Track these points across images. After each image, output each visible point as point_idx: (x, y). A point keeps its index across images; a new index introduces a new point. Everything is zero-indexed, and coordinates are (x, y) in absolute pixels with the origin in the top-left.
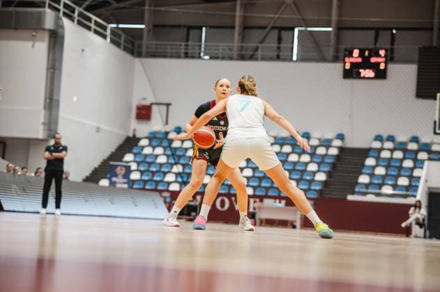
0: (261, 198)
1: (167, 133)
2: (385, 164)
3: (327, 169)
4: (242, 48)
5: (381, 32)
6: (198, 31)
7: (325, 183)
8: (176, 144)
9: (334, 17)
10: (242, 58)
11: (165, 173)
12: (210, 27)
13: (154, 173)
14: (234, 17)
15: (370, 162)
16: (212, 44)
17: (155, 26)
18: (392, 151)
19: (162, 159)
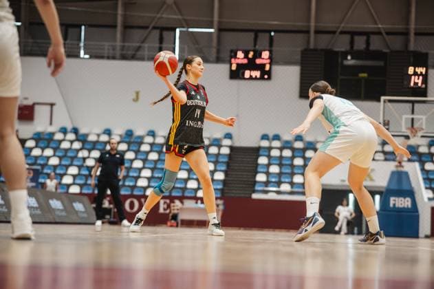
1: (53, 134)
2: (278, 162)
3: (224, 168)
4: (123, 48)
5: (260, 35)
6: (76, 30)
7: (224, 182)
8: (65, 145)
9: (216, 18)
10: (124, 57)
11: (62, 176)
12: (89, 26)
14: (116, 15)
15: (263, 160)
16: (92, 43)
17: (31, 24)
18: (281, 149)
19: (54, 161)
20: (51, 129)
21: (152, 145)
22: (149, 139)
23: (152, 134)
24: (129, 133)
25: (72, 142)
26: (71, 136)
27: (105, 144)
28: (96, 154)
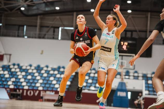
0: (45, 91)
2: (92, 78)
3: (71, 80)
7: (70, 86)
8: (13, 70)
10: (40, 38)
11: (8, 81)
13: (3, 81)
15: (87, 78)
18: (94, 74)
19: (7, 76)
20: (10, 64)
21: (46, 71)
22: (45, 69)
23: (47, 67)
24: (39, 66)
25: (16, 69)
26: (16, 67)
27: (28, 70)
28: (24, 73)
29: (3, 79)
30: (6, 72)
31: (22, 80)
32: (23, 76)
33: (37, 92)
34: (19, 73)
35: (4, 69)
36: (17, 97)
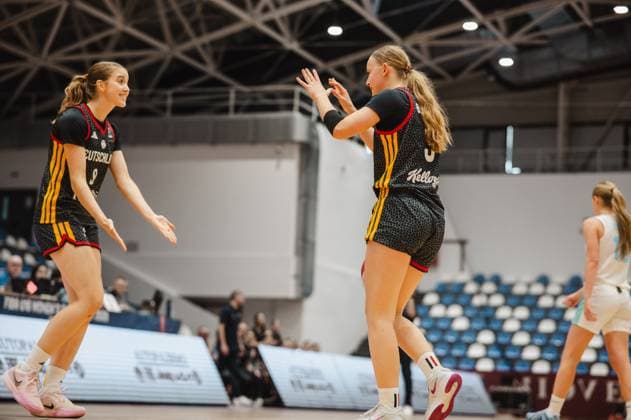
1: (463, 285)
4: (568, 155)
6: (500, 134)
8: (478, 301)
10: (570, 168)
11: (468, 345)
13: (451, 345)
14: (555, 109)
19: (461, 324)
20: (463, 277)
24: (577, 282)
25: (489, 296)
26: (489, 287)
27: (537, 297)
28: (522, 313)
29: (451, 338)
30: (455, 311)
31: (521, 339)
32: (522, 322)
33: (592, 385)
34: (503, 313)
35: (447, 299)
36: (516, 406)
